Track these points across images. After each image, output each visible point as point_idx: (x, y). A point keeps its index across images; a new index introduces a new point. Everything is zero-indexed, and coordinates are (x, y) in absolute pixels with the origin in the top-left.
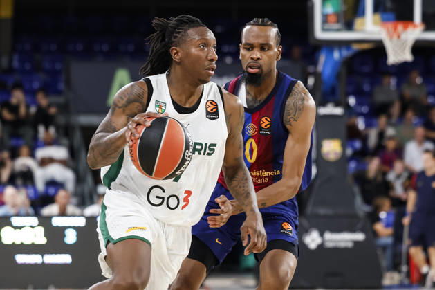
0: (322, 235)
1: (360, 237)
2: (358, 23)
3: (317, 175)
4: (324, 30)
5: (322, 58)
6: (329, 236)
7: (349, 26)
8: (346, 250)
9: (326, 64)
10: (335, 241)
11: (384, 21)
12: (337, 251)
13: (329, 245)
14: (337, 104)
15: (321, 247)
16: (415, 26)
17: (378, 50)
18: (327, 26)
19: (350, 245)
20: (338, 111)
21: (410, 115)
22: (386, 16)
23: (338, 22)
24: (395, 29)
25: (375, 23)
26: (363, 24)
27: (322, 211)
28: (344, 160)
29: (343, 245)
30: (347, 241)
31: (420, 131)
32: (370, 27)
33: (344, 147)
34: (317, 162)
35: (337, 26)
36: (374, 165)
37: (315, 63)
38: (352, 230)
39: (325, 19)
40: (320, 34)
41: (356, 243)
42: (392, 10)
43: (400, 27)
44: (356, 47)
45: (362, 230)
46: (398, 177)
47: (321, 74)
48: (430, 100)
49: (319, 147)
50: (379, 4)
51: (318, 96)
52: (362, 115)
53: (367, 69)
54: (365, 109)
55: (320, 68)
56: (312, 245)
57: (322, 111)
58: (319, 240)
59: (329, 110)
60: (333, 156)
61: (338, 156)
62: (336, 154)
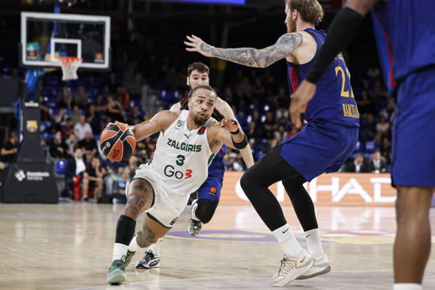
0: (25, 173)
1: (47, 174)
2: (47, 56)
3: (23, 141)
4: (27, 60)
5: (27, 76)
6: (29, 174)
7: (43, 58)
8: (39, 181)
9: (29, 79)
10: (33, 177)
11: (61, 56)
12: (34, 182)
13: (30, 179)
14: (35, 101)
15: (25, 180)
16: (78, 60)
17: (58, 72)
18: (29, 58)
19: (41, 179)
20: (36, 105)
21: (76, 108)
22: (62, 53)
23: (35, 55)
24: (68, 61)
25: (56, 57)
26: (50, 57)
27: (26, 160)
28: (38, 132)
29: (37, 179)
30: (39, 177)
31: (83, 118)
32: (53, 59)
33: (39, 125)
34: (23, 133)
35: (34, 58)
36: (58, 135)
37: (24, 78)
38: (42, 171)
39: (28, 53)
40: (25, 62)
41: (44, 178)
42: (65, 50)
43: (70, 60)
44: (46, 70)
45: (48, 171)
46: (72, 142)
47: (26, 84)
48: (90, 101)
49: (25, 124)
50: (58, 47)
51: (25, 96)
52: (52, 107)
53: (54, 82)
54: (53, 105)
55: (26, 81)
56: (20, 179)
57: (27, 104)
58: (24, 176)
59: (31, 104)
60: (32, 130)
61: (35, 130)
62: (34, 128)
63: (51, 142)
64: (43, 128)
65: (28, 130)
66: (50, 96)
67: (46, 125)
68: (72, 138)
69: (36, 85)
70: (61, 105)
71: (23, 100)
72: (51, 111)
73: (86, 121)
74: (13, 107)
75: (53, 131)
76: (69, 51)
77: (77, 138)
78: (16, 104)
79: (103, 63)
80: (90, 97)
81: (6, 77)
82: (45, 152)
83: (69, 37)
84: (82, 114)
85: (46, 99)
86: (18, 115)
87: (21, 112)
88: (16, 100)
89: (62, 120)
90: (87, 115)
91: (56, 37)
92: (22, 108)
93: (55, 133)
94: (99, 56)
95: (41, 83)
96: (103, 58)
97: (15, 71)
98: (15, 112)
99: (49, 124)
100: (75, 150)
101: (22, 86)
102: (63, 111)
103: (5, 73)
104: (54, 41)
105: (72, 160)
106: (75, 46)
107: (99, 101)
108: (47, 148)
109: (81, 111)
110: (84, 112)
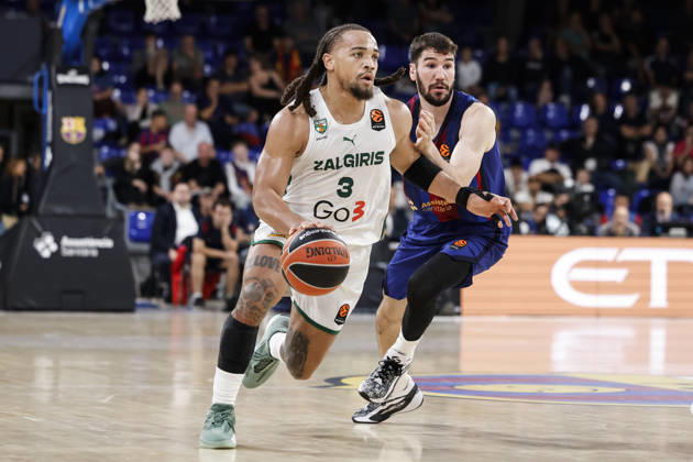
0: (58, 241)
1: (108, 243)
3: (52, 163)
6: (66, 241)
8: (90, 258)
10: (74, 248)
12: (77, 260)
13: (67, 253)
14: (81, 72)
15: (56, 255)
19: (95, 253)
20: (84, 80)
21: (177, 88)
27: (59, 210)
28: (89, 144)
29: (85, 253)
30: (89, 248)
31: (191, 109)
33: (90, 127)
34: (52, 145)
37: (55, 18)
38: (98, 235)
41: (101, 250)
45: (110, 236)
46: (166, 168)
47: (60, 31)
48: (207, 69)
49: (57, 125)
51: (57, 59)
52: (118, 86)
53: (125, 27)
54: (123, 79)
55: (60, 24)
56: (46, 254)
57: (62, 79)
58: (54, 247)
59: (72, 77)
60: (74, 139)
61: (82, 138)
62: (79, 135)
63: (116, 168)
64: (98, 133)
65: (65, 138)
66: (115, 58)
67: (105, 127)
68: (166, 156)
69: (84, 32)
70: (142, 79)
71: (53, 70)
72: (116, 94)
73: (199, 118)
74: (31, 84)
75: (123, 141)
77: (176, 158)
78: (36, 78)
80: (208, 61)
81: (11, 15)
82: (104, 190)
84: (190, 101)
85: (106, 66)
86: (41, 104)
87: (49, 95)
88: (38, 68)
89: (144, 115)
90: (202, 103)
92: (50, 87)
93: (127, 146)
95: (93, 27)
98: (35, 95)
99: (112, 125)
100: (172, 187)
101: (49, 36)
102: (144, 95)
103: (9, 4)
107: (230, 72)
108: (109, 182)
109: (186, 95)
110: (194, 97)
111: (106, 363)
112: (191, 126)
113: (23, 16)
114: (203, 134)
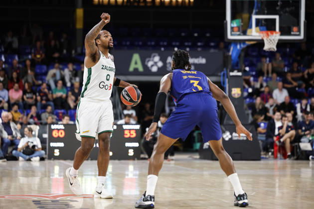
0: (231, 134)
2: (249, 31)
4: (232, 35)
5: (232, 48)
6: (234, 134)
7: (244, 33)
8: (243, 140)
9: (233, 52)
10: (237, 136)
11: (261, 30)
12: (239, 141)
13: (235, 138)
14: (239, 71)
15: (231, 139)
16: (276, 33)
17: (261, 43)
18: (233, 33)
19: (245, 139)
20: (240, 74)
21: (275, 76)
22: (262, 28)
23: (239, 31)
24: (268, 35)
25: (257, 32)
26: (251, 32)
27: (231, 123)
28: (242, 98)
30: (243, 137)
31: (280, 84)
32: (255, 33)
33: (242, 91)
35: (238, 33)
36: (258, 100)
37: (229, 51)
39: (232, 28)
40: (230, 37)
42: (265, 25)
43: (269, 33)
44: (248, 43)
46: (271, 106)
47: (231, 56)
48: (286, 70)
49: (230, 91)
50: (258, 22)
51: (230, 67)
52: (253, 76)
53: (254, 54)
54: (254, 73)
55: (230, 53)
56: (227, 139)
57: (232, 74)
58: (230, 137)
59: (235, 73)
60: (236, 96)
61: (239, 96)
62: (238, 94)
63: (252, 106)
65: (233, 96)
66: (250, 66)
68: (271, 101)
71: (228, 71)
72: (252, 79)
73: (284, 87)
74: (220, 76)
75: (255, 96)
76: (269, 26)
78: (222, 73)
79: (298, 35)
81: (212, 51)
82: (248, 114)
83: (268, 14)
84: (280, 81)
85: (247, 69)
86: (224, 83)
87: (227, 80)
88: (223, 70)
89: (262, 86)
91: (257, 14)
92: (227, 77)
93: (256, 98)
94: (295, 29)
95: (243, 54)
96: (299, 31)
97: (222, 45)
98: (222, 80)
99: (250, 90)
100: (274, 113)
101: (226, 58)
103: (212, 47)
104: (254, 17)
105: (272, 121)
106: (274, 20)
107: (295, 69)
108: (250, 112)
109: (278, 78)
110: (281, 79)
111: (251, 180)
112: (281, 90)
113: (216, 51)
114: (285, 93)
